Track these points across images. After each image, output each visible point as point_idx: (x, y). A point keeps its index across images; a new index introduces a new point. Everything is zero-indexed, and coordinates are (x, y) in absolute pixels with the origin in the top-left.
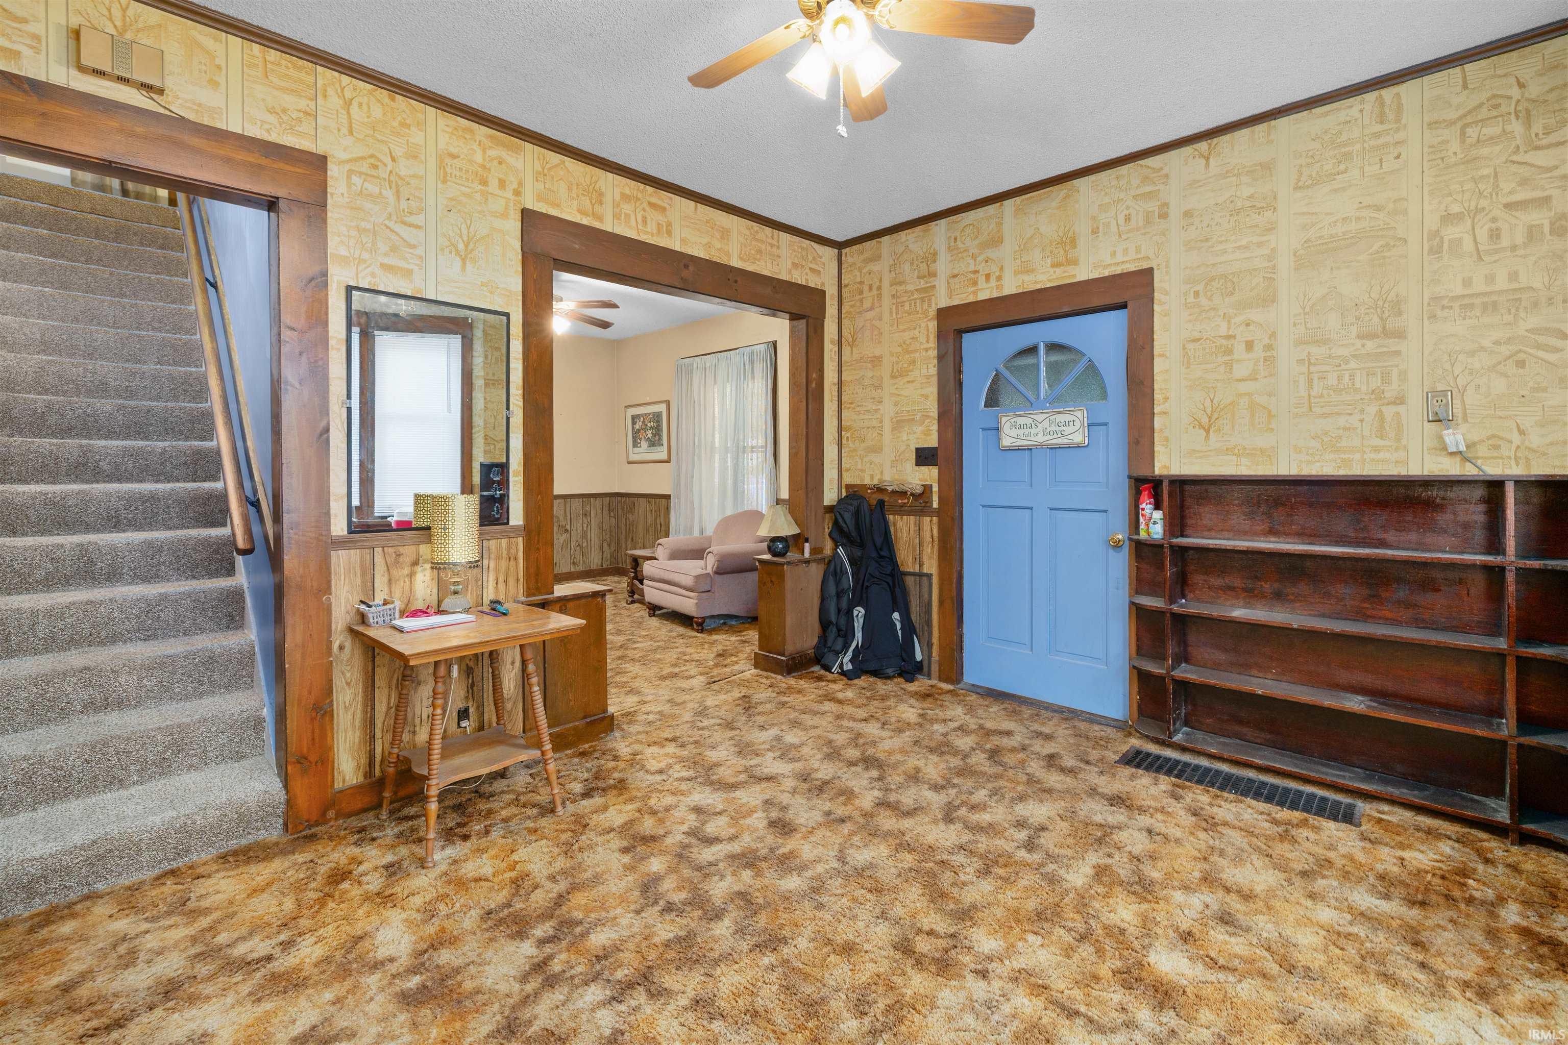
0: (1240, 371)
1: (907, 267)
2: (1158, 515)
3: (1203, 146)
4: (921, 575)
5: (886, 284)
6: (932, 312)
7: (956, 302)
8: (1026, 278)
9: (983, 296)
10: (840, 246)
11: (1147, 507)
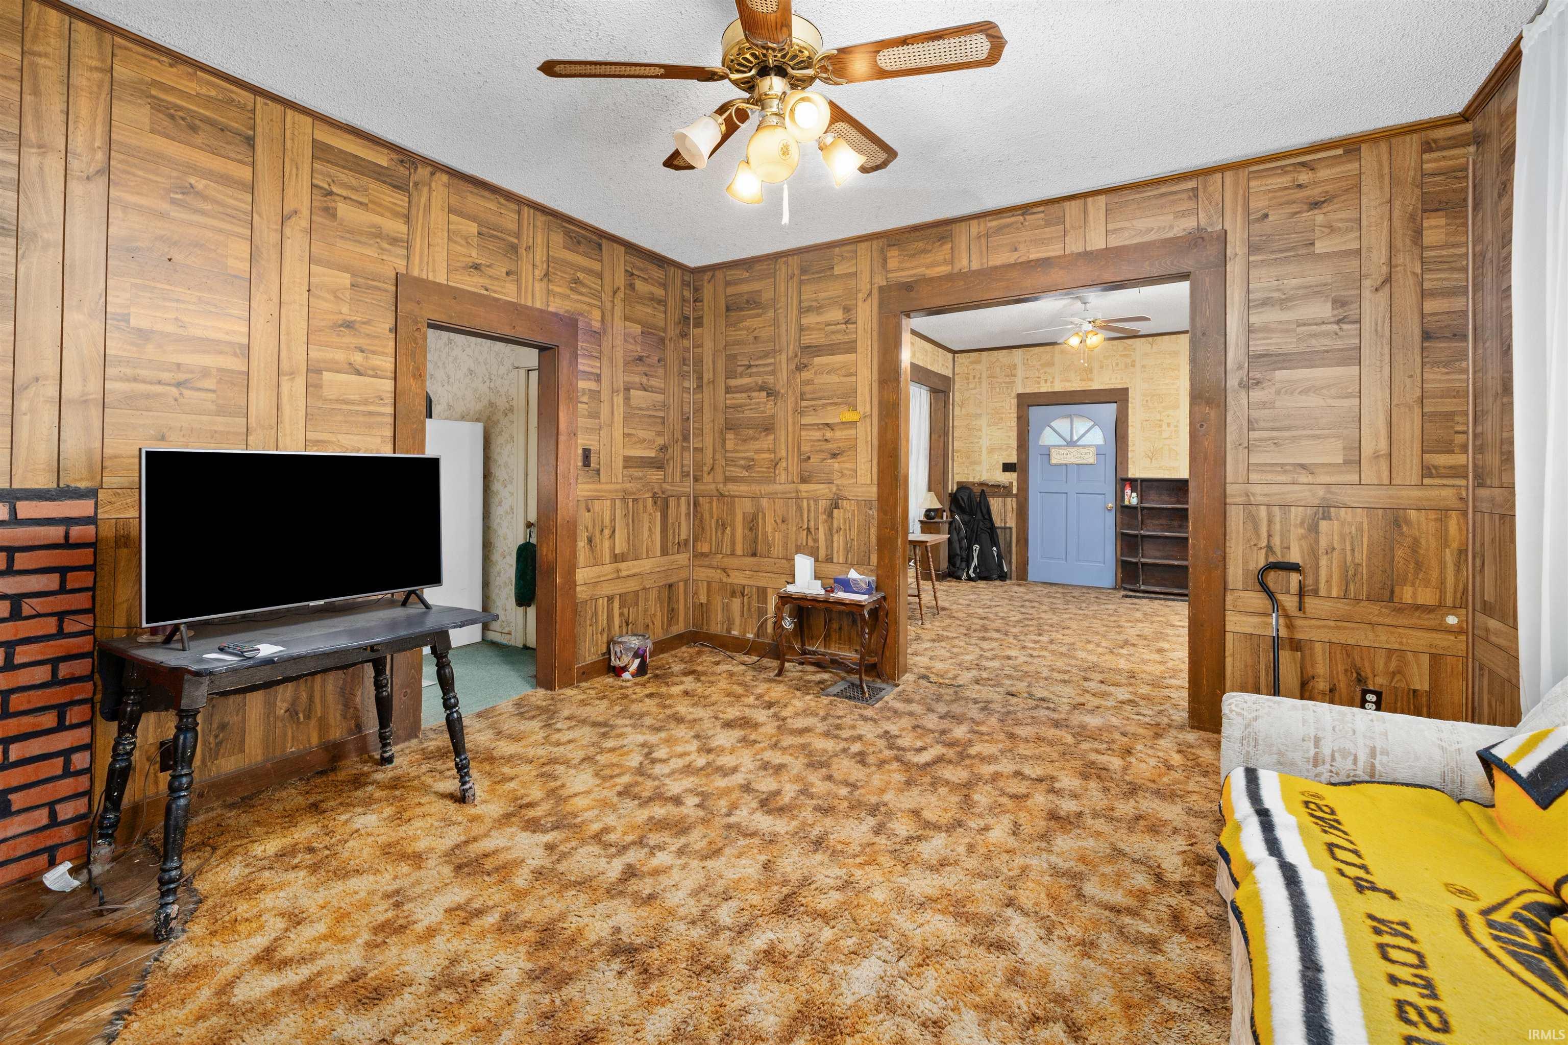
0: (1165, 435)
1: (998, 370)
2: (1134, 494)
3: (1150, 339)
4: (1005, 528)
5: (984, 375)
6: (1014, 394)
7: (1028, 391)
8: (1068, 384)
9: (1043, 390)
10: (955, 352)
11: (1128, 491)
